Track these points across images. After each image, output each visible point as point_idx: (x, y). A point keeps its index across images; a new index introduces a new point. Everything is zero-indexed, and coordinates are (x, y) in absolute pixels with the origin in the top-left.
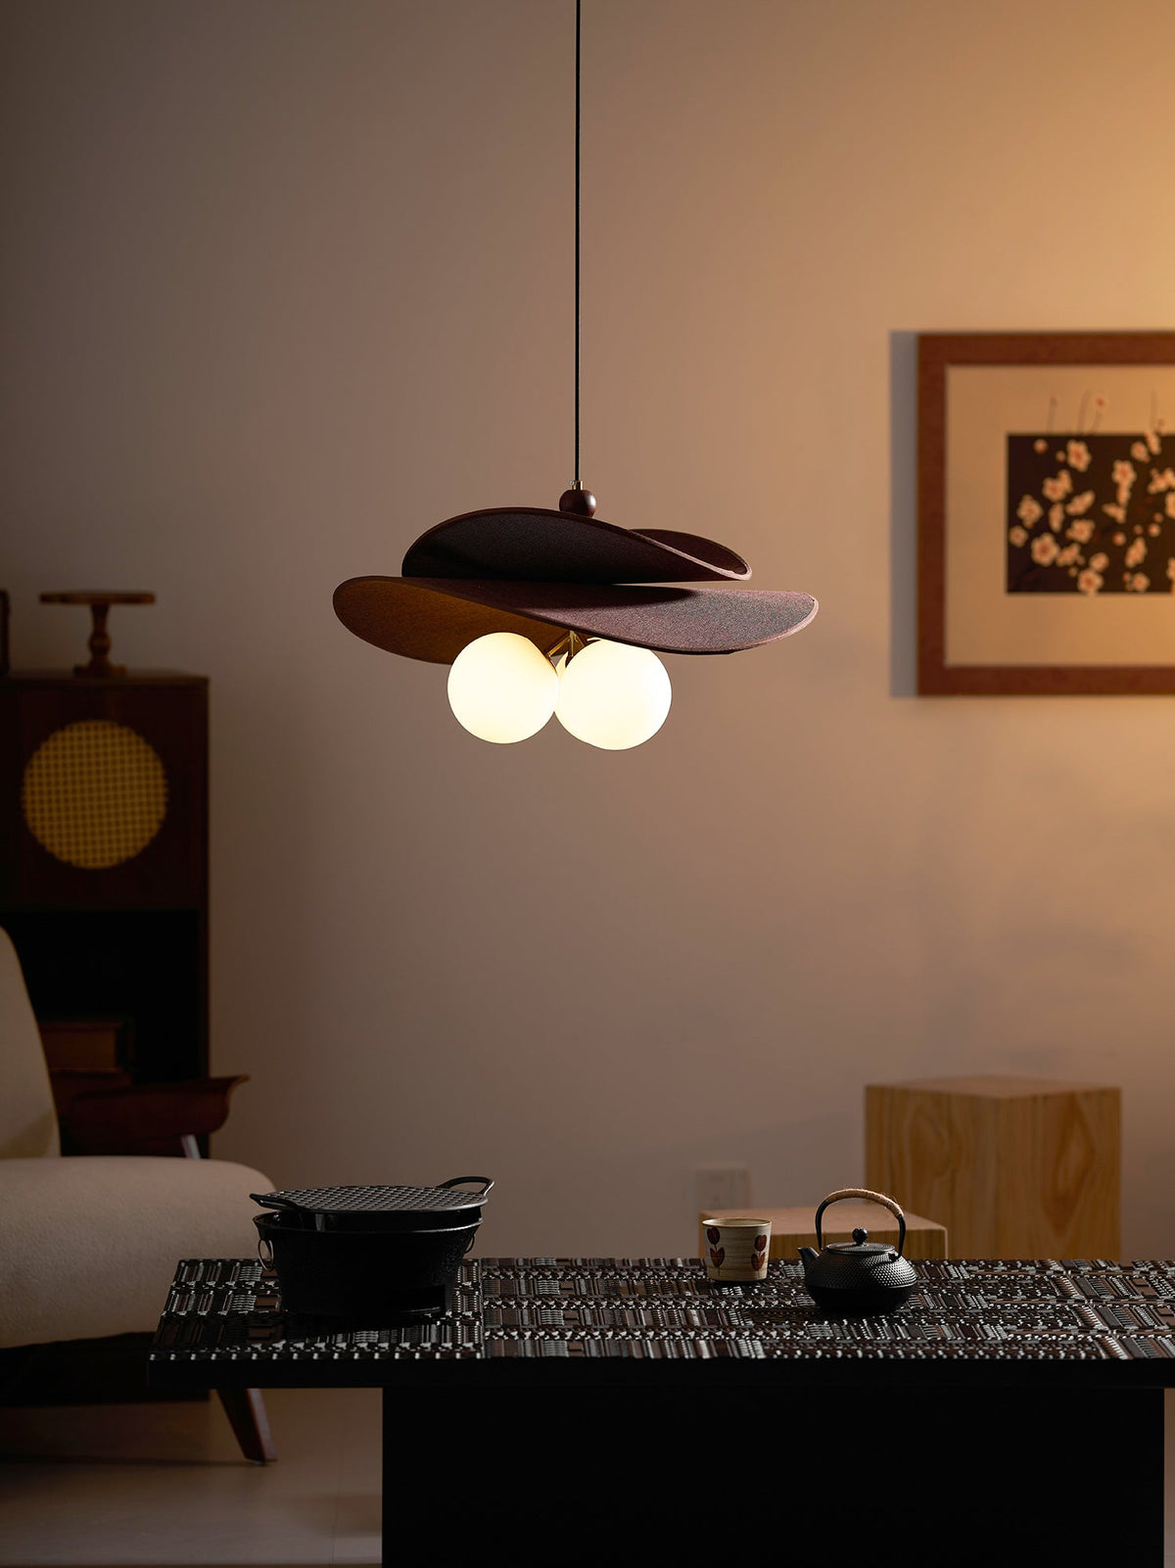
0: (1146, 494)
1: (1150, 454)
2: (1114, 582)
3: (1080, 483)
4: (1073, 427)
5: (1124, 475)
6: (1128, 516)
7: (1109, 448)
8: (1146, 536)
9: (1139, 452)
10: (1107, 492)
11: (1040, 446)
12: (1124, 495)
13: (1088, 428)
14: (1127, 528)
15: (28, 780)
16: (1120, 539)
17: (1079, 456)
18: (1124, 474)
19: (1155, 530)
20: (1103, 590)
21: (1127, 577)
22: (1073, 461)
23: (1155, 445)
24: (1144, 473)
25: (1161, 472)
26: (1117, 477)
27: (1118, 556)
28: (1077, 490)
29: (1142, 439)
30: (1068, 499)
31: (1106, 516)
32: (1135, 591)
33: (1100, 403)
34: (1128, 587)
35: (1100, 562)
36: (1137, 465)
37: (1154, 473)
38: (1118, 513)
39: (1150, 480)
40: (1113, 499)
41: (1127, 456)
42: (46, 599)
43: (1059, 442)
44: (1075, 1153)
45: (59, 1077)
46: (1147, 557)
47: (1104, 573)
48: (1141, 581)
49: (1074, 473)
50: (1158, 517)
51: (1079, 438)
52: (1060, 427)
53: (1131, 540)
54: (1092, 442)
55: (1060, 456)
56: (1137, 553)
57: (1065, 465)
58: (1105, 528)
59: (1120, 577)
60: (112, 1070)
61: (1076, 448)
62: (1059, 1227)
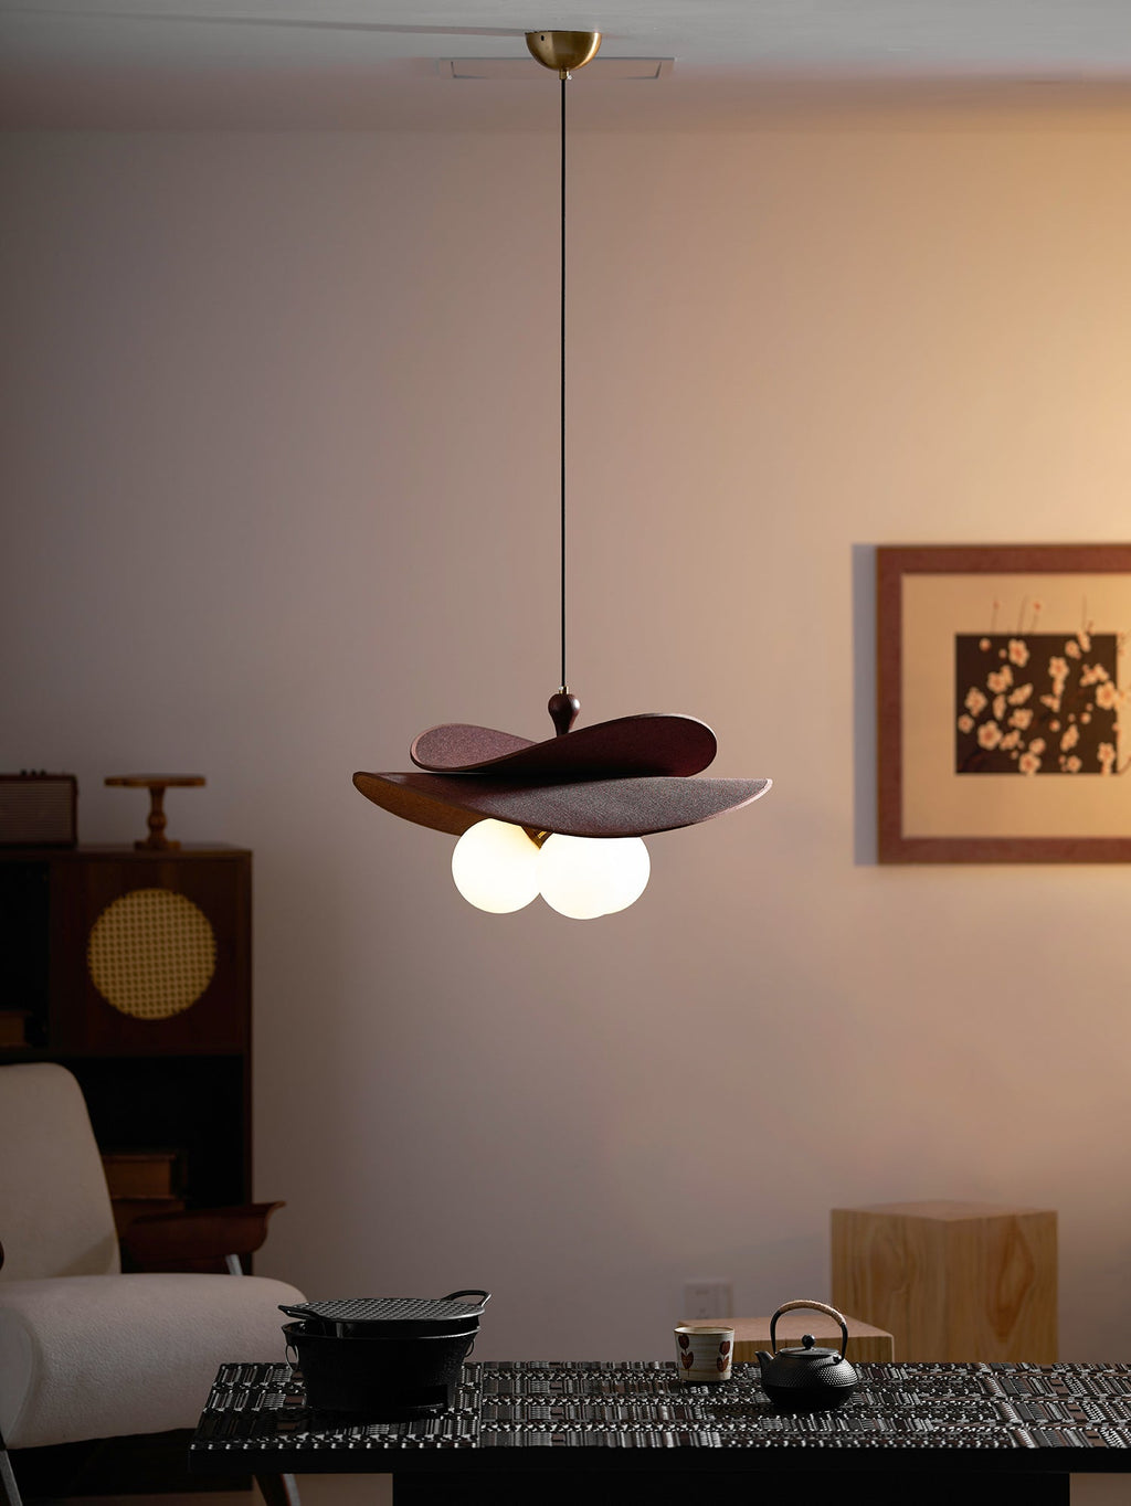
0: (1078, 686)
1: (1081, 651)
2: (1050, 764)
3: (1020, 677)
4: (1014, 629)
5: (1059, 670)
6: (1063, 705)
7: (1045, 646)
8: (1078, 722)
9: (1072, 650)
10: (1044, 685)
11: (985, 644)
12: (1059, 687)
13: (1026, 629)
14: (1062, 716)
15: (93, 941)
16: (1055, 726)
17: (1019, 654)
18: (1059, 668)
19: (1086, 718)
20: (1040, 771)
21: (1062, 759)
22: (1013, 657)
23: (1086, 644)
24: (1076, 668)
25: (1092, 667)
26: (1053, 671)
27: (1054, 741)
28: (1018, 682)
29: (1074, 638)
30: (1009, 691)
31: (1043, 706)
32: (1069, 772)
33: (1038, 607)
34: (1063, 769)
35: (1038, 746)
36: (1070, 661)
37: (1085, 668)
38: (1054, 703)
39: (1082, 674)
40: (1050, 691)
41: (1061, 653)
42: (110, 782)
43: (1001, 641)
44: (1017, 1270)
45: (118, 1204)
46: (1079, 742)
47: (1042, 756)
48: (1075, 763)
49: (1014, 668)
50: (1089, 707)
51: (1019, 638)
52: (1002, 628)
53: (1065, 728)
54: (1032, 641)
55: (1003, 654)
56: (1070, 738)
57: (1007, 661)
58: (1042, 716)
59: (1057, 759)
60: (167, 1197)
61: (1016, 646)
62: (1002, 1335)
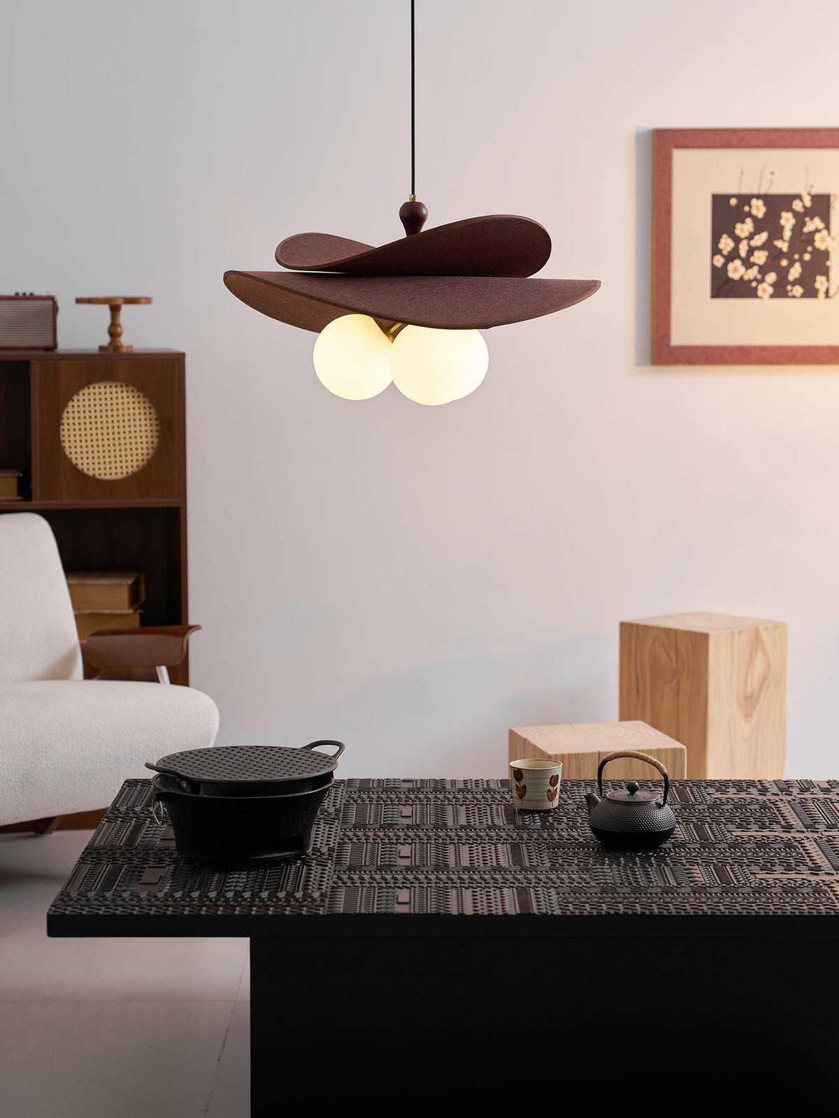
0: (802, 233)
1: (804, 207)
2: (780, 291)
3: (759, 226)
4: (755, 191)
5: (787, 221)
6: (790, 247)
7: (777, 203)
8: (801, 260)
9: (797, 205)
10: (777, 232)
11: (733, 202)
12: (787, 234)
13: (763, 191)
14: (788, 255)
15: (65, 421)
16: (784, 263)
17: (758, 209)
18: (787, 220)
19: (807, 257)
20: (772, 296)
21: (789, 288)
22: (754, 212)
23: (808, 203)
24: (800, 219)
25: (812, 219)
26: (783, 222)
27: (782, 274)
28: (757, 231)
29: (799, 197)
30: (751, 237)
31: (776, 247)
32: (794, 297)
33: (772, 173)
34: (790, 294)
35: (771, 277)
36: (796, 214)
37: (807, 219)
38: (783, 246)
39: (804, 224)
40: (781, 238)
41: (789, 209)
42: (79, 301)
43: (745, 199)
44: (759, 667)
46: (802, 274)
47: (774, 285)
48: (798, 290)
49: (755, 219)
50: (810, 249)
51: (758, 197)
52: (745, 190)
53: (791, 264)
54: (767, 199)
55: (746, 208)
56: (795, 272)
57: (749, 214)
58: (775, 255)
59: (785, 287)
60: (125, 612)
61: (754, 202)
62: (747, 716)
